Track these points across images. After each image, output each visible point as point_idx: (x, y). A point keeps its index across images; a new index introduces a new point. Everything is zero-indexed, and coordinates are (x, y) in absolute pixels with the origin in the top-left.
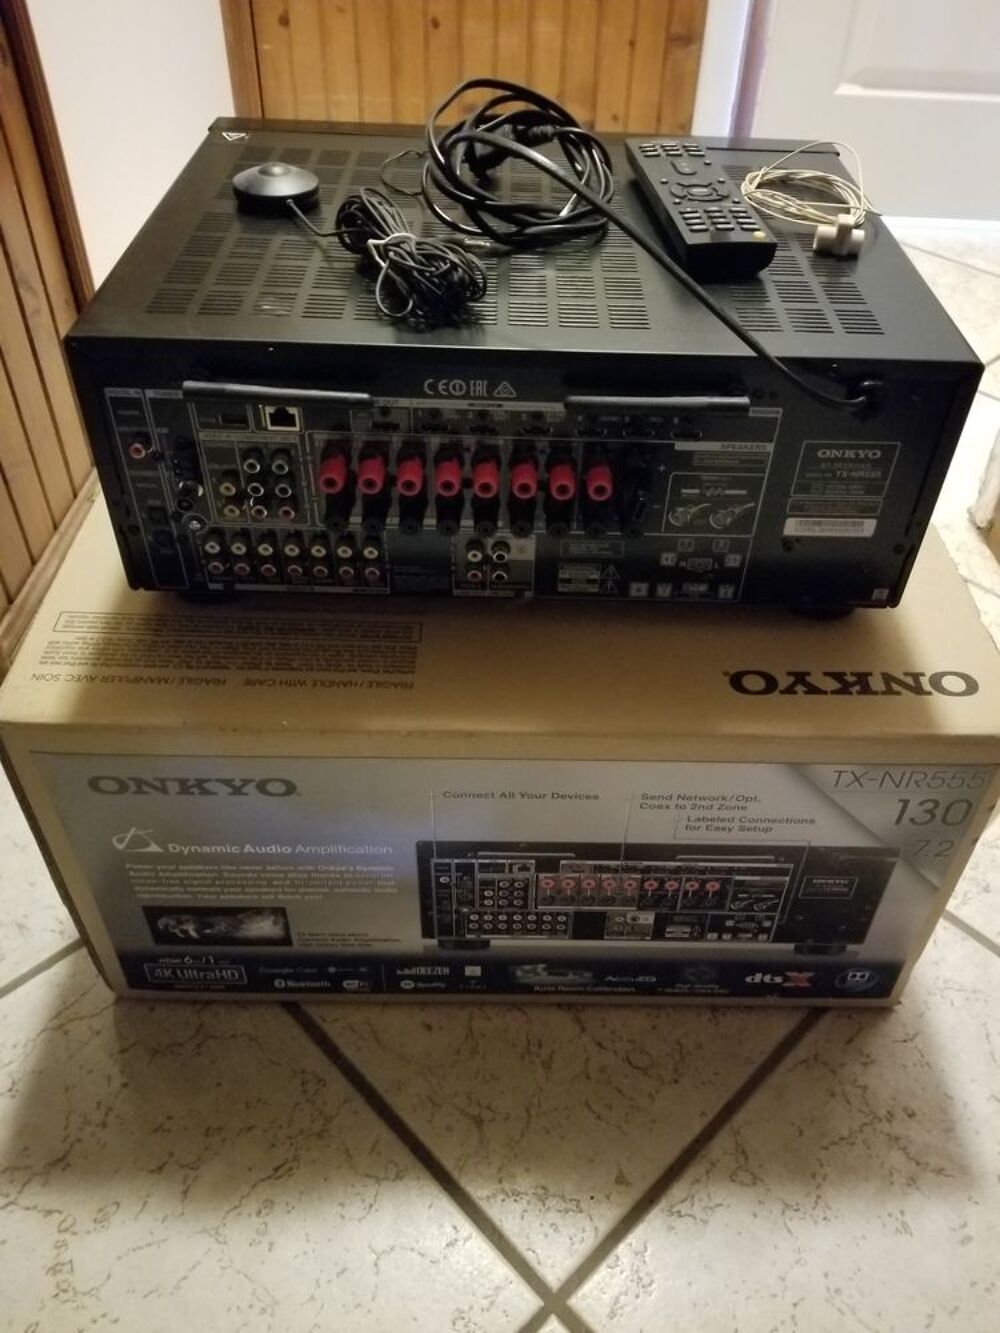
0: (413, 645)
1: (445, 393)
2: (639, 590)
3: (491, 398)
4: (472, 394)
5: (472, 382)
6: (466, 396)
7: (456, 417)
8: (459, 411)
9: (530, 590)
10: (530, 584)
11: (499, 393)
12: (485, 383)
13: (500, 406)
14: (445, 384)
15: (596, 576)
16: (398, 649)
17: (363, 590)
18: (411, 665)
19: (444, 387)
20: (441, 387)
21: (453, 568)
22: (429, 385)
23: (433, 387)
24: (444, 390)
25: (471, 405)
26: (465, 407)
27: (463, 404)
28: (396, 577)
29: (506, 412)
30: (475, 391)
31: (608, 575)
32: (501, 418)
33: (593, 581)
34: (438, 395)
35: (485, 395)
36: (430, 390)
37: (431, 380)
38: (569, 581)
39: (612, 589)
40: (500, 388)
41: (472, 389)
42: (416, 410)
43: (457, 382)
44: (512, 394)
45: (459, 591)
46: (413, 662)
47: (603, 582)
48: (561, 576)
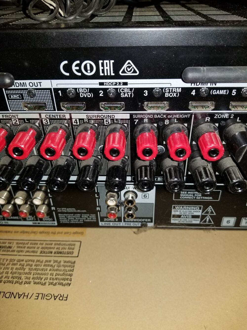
0: (73, 260)
1: (80, 74)
2: (228, 222)
3: (117, 76)
4: (101, 74)
5: (100, 62)
6: (96, 76)
7: (90, 95)
8: (92, 90)
9: (152, 222)
10: (151, 219)
11: (123, 72)
12: (112, 61)
13: (125, 84)
14: (76, 66)
15: (199, 213)
16: (62, 263)
17: (39, 223)
18: (69, 277)
19: (78, 68)
20: (74, 68)
21: (98, 209)
22: (64, 66)
23: (68, 68)
24: (77, 70)
25: (101, 84)
26: (98, 86)
27: (95, 84)
28: (59, 215)
29: (131, 89)
30: (103, 72)
31: (207, 212)
32: (126, 95)
33: (197, 217)
34: (73, 77)
35: (113, 74)
36: (66, 71)
37: (66, 62)
38: (179, 216)
39: (210, 221)
40: (125, 66)
41: (101, 68)
42: (56, 90)
43: (88, 62)
44: (134, 72)
45: (103, 223)
46: (71, 275)
47: (203, 217)
48: (173, 213)
